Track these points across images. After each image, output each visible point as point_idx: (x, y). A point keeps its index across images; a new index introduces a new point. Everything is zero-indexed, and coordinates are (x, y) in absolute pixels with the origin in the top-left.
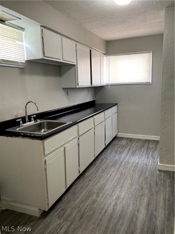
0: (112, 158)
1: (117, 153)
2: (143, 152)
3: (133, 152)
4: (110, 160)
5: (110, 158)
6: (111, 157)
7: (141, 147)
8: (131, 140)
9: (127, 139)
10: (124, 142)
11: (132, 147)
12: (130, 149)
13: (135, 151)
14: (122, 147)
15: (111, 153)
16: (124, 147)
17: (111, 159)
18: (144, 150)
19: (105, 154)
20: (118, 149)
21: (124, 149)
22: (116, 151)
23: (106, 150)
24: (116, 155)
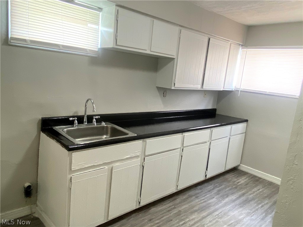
0: (206, 199)
1: (218, 194)
2: (262, 206)
3: (246, 200)
4: (200, 201)
5: (203, 198)
6: (206, 196)
7: (266, 197)
8: (257, 181)
9: (252, 178)
10: (242, 180)
11: (250, 192)
12: (243, 194)
13: (251, 201)
14: (234, 187)
15: (209, 191)
16: (237, 188)
17: (203, 200)
18: (267, 203)
19: (201, 189)
20: (225, 188)
21: (235, 190)
22: (219, 191)
23: (206, 184)
24: (215, 197)
